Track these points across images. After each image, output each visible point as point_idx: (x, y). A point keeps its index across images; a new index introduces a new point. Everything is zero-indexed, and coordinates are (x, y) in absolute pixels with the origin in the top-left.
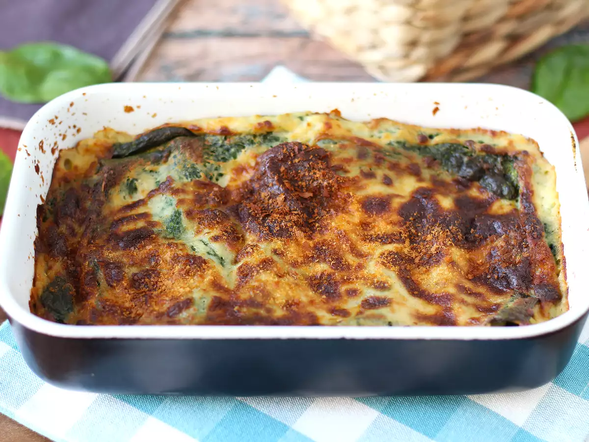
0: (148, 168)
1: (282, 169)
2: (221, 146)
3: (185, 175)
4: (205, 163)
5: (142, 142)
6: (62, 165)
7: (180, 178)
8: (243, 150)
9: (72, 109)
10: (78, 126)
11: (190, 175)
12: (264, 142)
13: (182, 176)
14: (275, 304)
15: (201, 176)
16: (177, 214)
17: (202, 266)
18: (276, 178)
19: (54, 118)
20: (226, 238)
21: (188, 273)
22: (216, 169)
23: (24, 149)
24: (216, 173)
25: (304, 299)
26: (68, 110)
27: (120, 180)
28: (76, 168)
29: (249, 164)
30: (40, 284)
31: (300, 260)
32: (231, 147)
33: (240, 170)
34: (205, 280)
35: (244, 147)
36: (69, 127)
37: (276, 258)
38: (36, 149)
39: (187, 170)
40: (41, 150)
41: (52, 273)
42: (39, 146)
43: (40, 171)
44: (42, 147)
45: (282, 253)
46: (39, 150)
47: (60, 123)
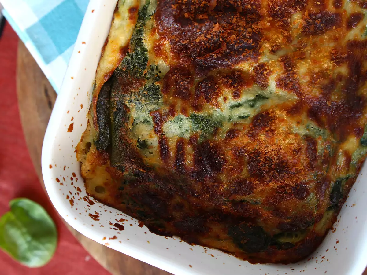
0: (130, 127)
1: (186, 15)
2: (132, 58)
3: (155, 99)
4: (145, 78)
5: (105, 125)
6: (100, 195)
7: (157, 104)
8: (143, 41)
9: (61, 180)
10: (71, 175)
11: (155, 95)
12: (143, 20)
13: (155, 102)
14: (332, 70)
15: (158, 86)
16: (194, 118)
17: (271, 117)
18: (196, 24)
19: (68, 200)
20: (240, 87)
21: (273, 131)
22: (152, 70)
23: (107, 241)
24: (156, 72)
25: (332, 45)
26: (62, 184)
27: (137, 153)
28: (106, 184)
29: (156, 40)
30: (233, 249)
31: (285, 33)
32: (137, 50)
33: (158, 50)
34: (285, 118)
35: (141, 39)
36: (72, 184)
37: (281, 53)
38: (102, 226)
39: (150, 96)
40: (98, 218)
41: (223, 235)
42: (96, 220)
43: (118, 223)
44: (95, 217)
45: (276, 46)
46: (98, 220)
47: (71, 193)
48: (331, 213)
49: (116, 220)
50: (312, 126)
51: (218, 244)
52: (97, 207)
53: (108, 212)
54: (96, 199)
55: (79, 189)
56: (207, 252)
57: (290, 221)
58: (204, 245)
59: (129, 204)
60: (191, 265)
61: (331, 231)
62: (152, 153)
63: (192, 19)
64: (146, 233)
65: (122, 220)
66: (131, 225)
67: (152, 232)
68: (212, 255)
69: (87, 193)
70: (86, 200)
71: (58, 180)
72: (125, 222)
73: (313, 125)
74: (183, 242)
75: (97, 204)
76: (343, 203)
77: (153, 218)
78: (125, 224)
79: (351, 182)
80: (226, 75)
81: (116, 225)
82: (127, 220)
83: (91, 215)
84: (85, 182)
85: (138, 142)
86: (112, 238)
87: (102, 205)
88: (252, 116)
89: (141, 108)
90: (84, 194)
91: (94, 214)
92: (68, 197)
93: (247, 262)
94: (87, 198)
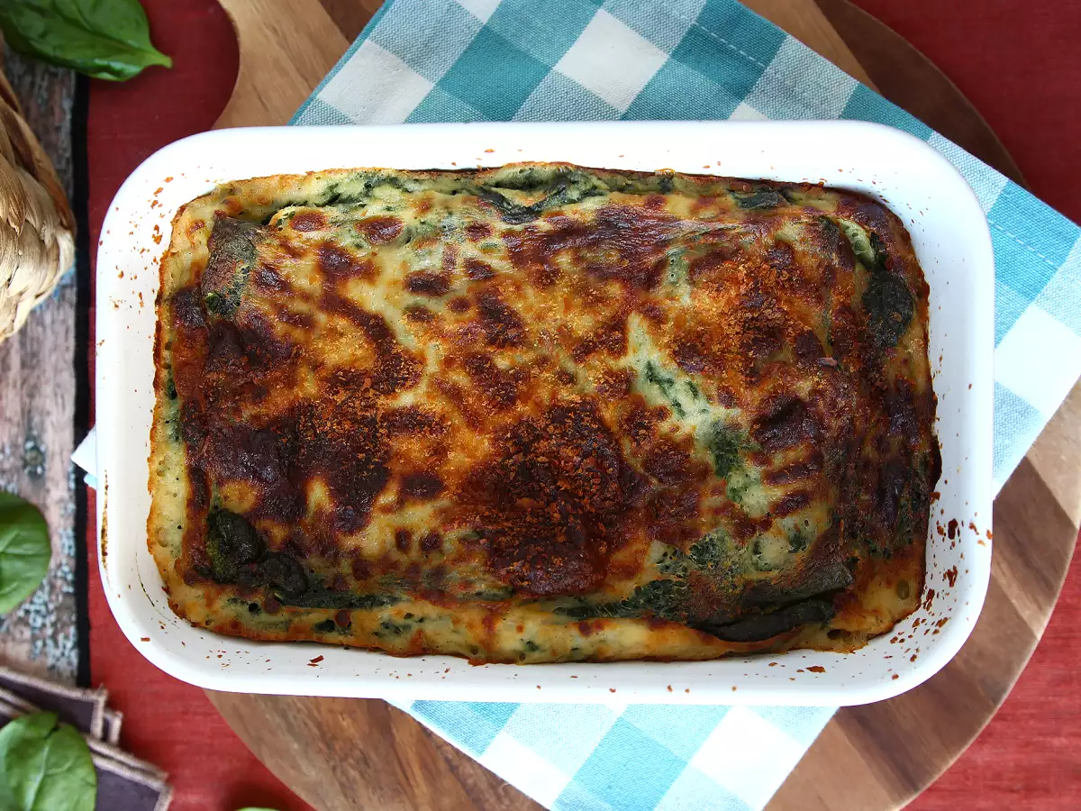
0: (775, 573)
2: (660, 607)
3: (714, 546)
6: (913, 586)
7: (721, 540)
8: (625, 598)
9: (911, 653)
10: (897, 644)
11: (707, 548)
13: (719, 543)
15: (691, 549)
16: (723, 471)
17: (678, 346)
18: (572, 519)
19: (941, 629)
20: (646, 414)
21: (700, 335)
22: (667, 567)
23: (982, 537)
25: (530, 292)
26: (917, 650)
27: (815, 545)
28: (889, 583)
29: (618, 578)
30: (917, 330)
31: (535, 371)
32: (644, 604)
34: (672, 323)
35: (624, 603)
36: (910, 637)
37: (570, 366)
38: (962, 556)
39: (712, 556)
40: (952, 571)
41: (900, 354)
42: (956, 572)
43: (947, 535)
44: (951, 576)
45: (560, 378)
46: (955, 568)
47: (927, 631)
48: (796, 195)
49: (943, 540)
50: (670, 277)
51: (918, 358)
52: (935, 581)
53: (936, 561)
54: (921, 592)
55: (916, 623)
56: (938, 370)
57: (834, 255)
58: (929, 379)
59: (909, 531)
60: (968, 386)
61: (826, 184)
62: (806, 522)
63: (565, 528)
64: (946, 482)
65: (940, 531)
66: (942, 512)
67: (941, 472)
68: (941, 359)
69: (917, 609)
70: (930, 604)
71: (913, 658)
72: (941, 525)
73: (668, 276)
74: (937, 416)
75: (930, 584)
76: (774, 182)
77: (917, 481)
78: (944, 522)
79: (735, 184)
80: (635, 444)
81: (952, 536)
82: (938, 523)
83: (951, 584)
84: (899, 621)
85: (796, 551)
86: (976, 530)
87: (928, 578)
88: (688, 379)
89: (737, 565)
90: (921, 613)
91: (947, 580)
92: (936, 632)
93: (930, 298)
94: (925, 604)
